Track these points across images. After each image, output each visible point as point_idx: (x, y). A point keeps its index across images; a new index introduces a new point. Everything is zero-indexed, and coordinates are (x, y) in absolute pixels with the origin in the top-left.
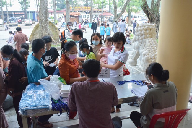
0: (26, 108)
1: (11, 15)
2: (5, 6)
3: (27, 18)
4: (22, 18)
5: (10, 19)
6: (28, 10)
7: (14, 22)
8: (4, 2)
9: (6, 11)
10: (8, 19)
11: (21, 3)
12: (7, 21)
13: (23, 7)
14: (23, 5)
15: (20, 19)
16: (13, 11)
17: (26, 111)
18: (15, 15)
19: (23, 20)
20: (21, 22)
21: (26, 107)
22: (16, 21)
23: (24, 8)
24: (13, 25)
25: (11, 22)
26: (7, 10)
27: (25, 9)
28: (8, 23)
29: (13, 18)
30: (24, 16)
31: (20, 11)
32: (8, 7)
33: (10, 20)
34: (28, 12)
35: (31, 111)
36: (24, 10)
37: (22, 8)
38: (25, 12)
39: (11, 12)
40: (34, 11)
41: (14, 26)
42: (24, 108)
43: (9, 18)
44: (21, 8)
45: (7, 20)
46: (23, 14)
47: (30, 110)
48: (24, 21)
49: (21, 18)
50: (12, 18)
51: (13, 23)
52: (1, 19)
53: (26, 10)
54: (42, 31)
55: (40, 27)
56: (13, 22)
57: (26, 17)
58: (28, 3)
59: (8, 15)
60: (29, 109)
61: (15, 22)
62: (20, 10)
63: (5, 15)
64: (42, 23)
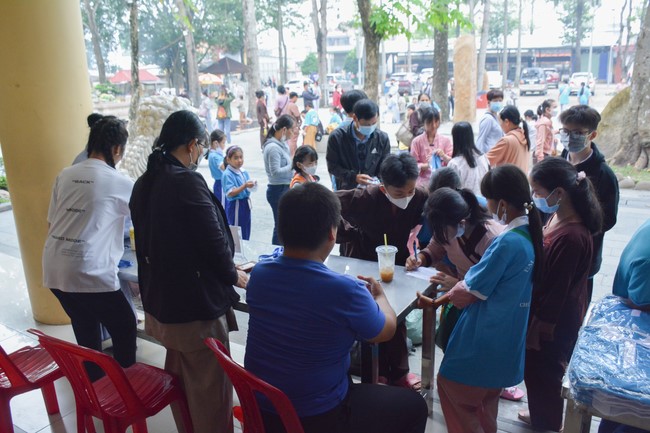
0: (595, 382)
1: (527, 60)
2: (515, 32)
3: (579, 71)
4: (562, 72)
5: (525, 71)
6: (584, 43)
7: (536, 83)
8: (514, 22)
9: (516, 46)
10: (518, 73)
11: (567, 21)
12: (513, 80)
13: (571, 35)
14: (570, 27)
15: (556, 75)
16: (536, 49)
17: (592, 391)
18: (540, 60)
19: (564, 77)
20: (556, 82)
21: (598, 379)
22: (542, 80)
23: (573, 38)
24: (533, 92)
25: (526, 83)
26: (519, 45)
27: (573, 40)
28: (516, 86)
29: (533, 71)
30: (567, 64)
31: (558, 49)
32: (522, 37)
33: (525, 76)
34: (585, 51)
35: (609, 400)
36: (570, 44)
37: (567, 35)
38: (574, 51)
39: (530, 50)
40: (607, 49)
41: (533, 94)
42: (589, 382)
43: (522, 70)
44: (564, 39)
45: (515, 75)
46: (567, 59)
47: (610, 394)
48: (566, 82)
49: (559, 71)
50: (530, 69)
51: (532, 85)
52: (499, 73)
53: (578, 44)
54: (636, 116)
55: (630, 101)
56: (532, 81)
57: (576, 68)
58: (588, 19)
59: (519, 60)
60: (605, 391)
61: (538, 82)
62: (558, 43)
63: (512, 59)
64: (640, 89)
